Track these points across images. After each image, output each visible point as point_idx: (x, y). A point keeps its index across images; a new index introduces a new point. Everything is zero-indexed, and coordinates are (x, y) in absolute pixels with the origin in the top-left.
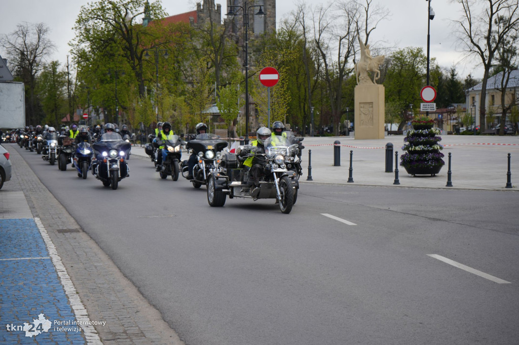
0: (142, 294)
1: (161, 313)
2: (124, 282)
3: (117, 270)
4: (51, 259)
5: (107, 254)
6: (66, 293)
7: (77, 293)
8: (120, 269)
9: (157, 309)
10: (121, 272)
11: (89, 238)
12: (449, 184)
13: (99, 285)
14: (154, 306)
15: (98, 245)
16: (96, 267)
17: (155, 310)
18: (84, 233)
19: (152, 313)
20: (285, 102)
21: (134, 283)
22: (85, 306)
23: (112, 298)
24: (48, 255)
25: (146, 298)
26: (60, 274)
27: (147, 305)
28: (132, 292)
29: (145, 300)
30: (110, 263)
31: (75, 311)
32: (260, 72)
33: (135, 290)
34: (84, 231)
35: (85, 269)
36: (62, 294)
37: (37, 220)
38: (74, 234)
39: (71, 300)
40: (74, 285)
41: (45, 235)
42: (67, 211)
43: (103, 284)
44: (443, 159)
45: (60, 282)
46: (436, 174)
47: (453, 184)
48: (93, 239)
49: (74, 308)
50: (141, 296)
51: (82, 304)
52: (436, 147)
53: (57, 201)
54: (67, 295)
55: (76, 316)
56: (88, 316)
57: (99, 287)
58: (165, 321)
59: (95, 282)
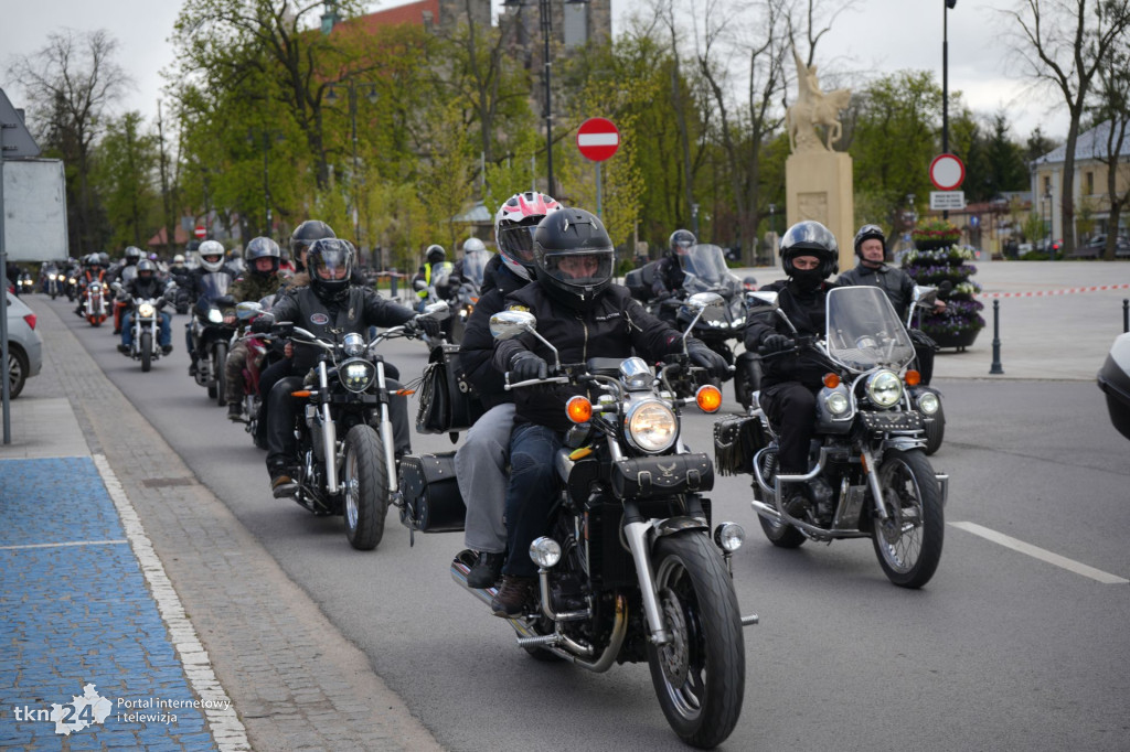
0: (328, 616)
1: (369, 657)
2: (289, 591)
4: (130, 544)
5: (251, 531)
6: (164, 617)
7: (188, 617)
8: (279, 564)
9: (361, 649)
10: (282, 569)
11: (214, 498)
12: (996, 368)
13: (235, 600)
14: (355, 643)
15: (232, 513)
16: (227, 560)
17: (355, 650)
18: (201, 487)
20: (633, 194)
21: (310, 594)
22: (204, 644)
23: (264, 627)
24: (124, 535)
25: (336, 625)
26: (150, 576)
27: (338, 640)
28: (305, 612)
29: (335, 630)
30: (259, 551)
31: (183, 656)
32: (576, 130)
33: (312, 608)
34: (200, 483)
35: (205, 564)
36: (155, 619)
37: (99, 459)
38: (180, 490)
39: (173, 631)
40: (180, 599)
41: (115, 489)
42: (163, 437)
43: (243, 596)
44: (982, 314)
45: (150, 592)
46: (967, 348)
47: (1004, 368)
48: (223, 501)
49: (180, 648)
50: (325, 621)
51: (196, 640)
52: (965, 288)
53: (142, 419)
54: (164, 621)
55: (185, 667)
56: (212, 665)
57: (235, 604)
58: (377, 674)
59: (225, 593)
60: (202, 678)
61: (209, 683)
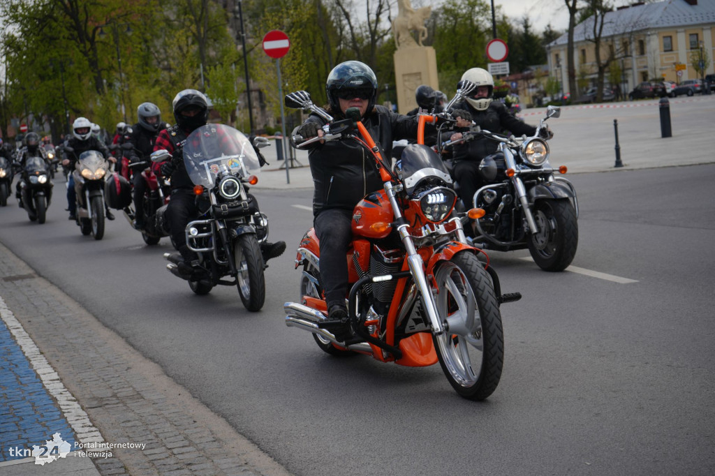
0: (132, 345)
1: (162, 366)
2: (106, 333)
3: (93, 320)
5: (76, 301)
6: (26, 355)
7: (42, 353)
8: (97, 318)
9: (157, 363)
10: (99, 321)
11: (49, 284)
13: (71, 341)
14: (152, 359)
15: (63, 291)
16: (63, 319)
17: (152, 363)
18: (41, 278)
19: (149, 369)
20: (301, 80)
21: (119, 333)
22: (54, 368)
23: (92, 355)
25: (138, 350)
26: (14, 332)
27: (141, 358)
28: (117, 345)
29: (138, 353)
30: (83, 312)
31: (42, 376)
32: (262, 40)
33: (121, 342)
34: (40, 276)
35: (49, 322)
36: (21, 356)
38: (27, 281)
39: (33, 363)
40: (35, 343)
42: (14, 253)
43: (76, 338)
45: (16, 341)
48: (56, 285)
49: (39, 372)
50: (131, 348)
51: (49, 366)
54: (27, 357)
55: (44, 382)
56: (61, 380)
57: (71, 343)
58: (168, 376)
59: (64, 338)
60: (55, 388)
61: (61, 390)
